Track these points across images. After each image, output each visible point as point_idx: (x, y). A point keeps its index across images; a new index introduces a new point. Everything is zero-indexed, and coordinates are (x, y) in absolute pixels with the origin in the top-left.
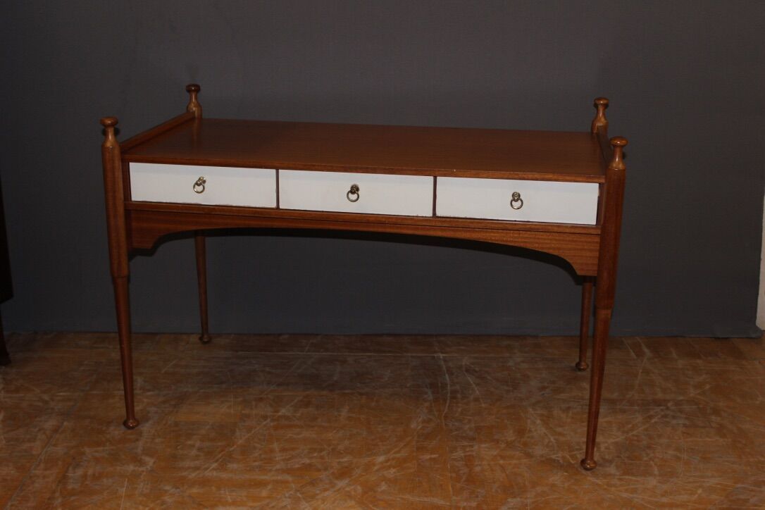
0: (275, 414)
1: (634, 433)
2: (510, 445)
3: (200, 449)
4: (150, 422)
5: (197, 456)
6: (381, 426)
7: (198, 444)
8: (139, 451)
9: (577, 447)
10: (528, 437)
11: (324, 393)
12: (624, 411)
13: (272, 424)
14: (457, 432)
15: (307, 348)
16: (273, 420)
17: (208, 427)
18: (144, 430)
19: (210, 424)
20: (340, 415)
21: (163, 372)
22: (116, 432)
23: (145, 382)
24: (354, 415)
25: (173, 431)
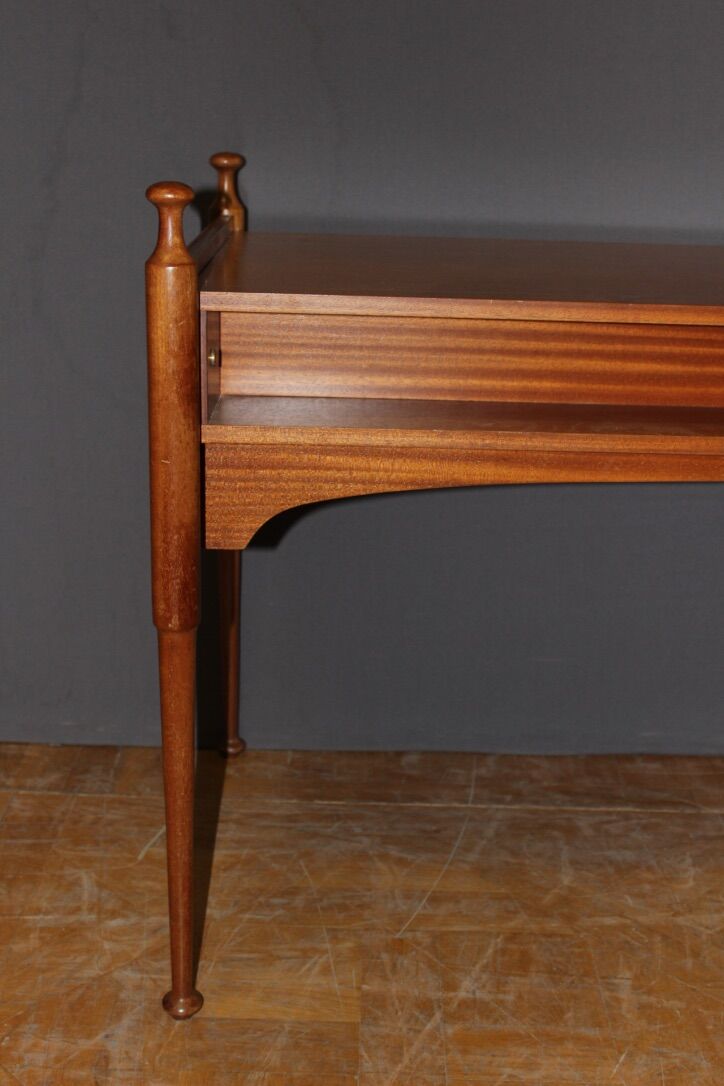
0: (452, 994)
4: (126, 1021)
11: (554, 925)
13: (450, 1031)
15: (472, 792)
16: (449, 1018)
17: (282, 1040)
18: (115, 1048)
19: (287, 1029)
20: (618, 1000)
21: (141, 857)
22: (40, 1058)
23: (101, 886)
24: (653, 999)
25: (193, 1054)
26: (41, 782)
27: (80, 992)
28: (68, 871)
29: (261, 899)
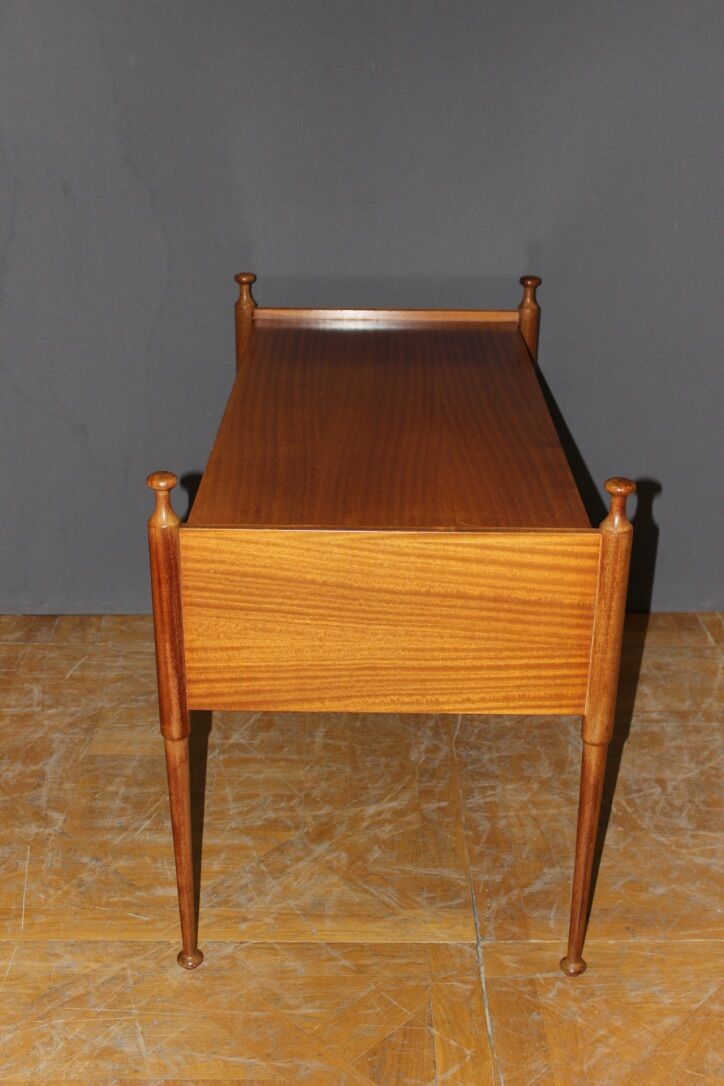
0: (225, 741)
1: (712, 764)
2: (545, 785)
3: (126, 799)
4: (55, 757)
5: (123, 809)
6: (369, 759)
7: (122, 790)
8: (43, 803)
9: (635, 787)
10: (569, 773)
12: (697, 730)
13: (221, 758)
14: (474, 766)
16: (223, 752)
17: (134, 764)
18: (47, 769)
19: (137, 758)
20: (314, 742)
21: (68, 676)
22: (10, 774)
23: (44, 693)
24: (332, 742)
25: (88, 771)
26: (11, 637)
27: (30, 745)
28: (27, 686)
29: (133, 697)
